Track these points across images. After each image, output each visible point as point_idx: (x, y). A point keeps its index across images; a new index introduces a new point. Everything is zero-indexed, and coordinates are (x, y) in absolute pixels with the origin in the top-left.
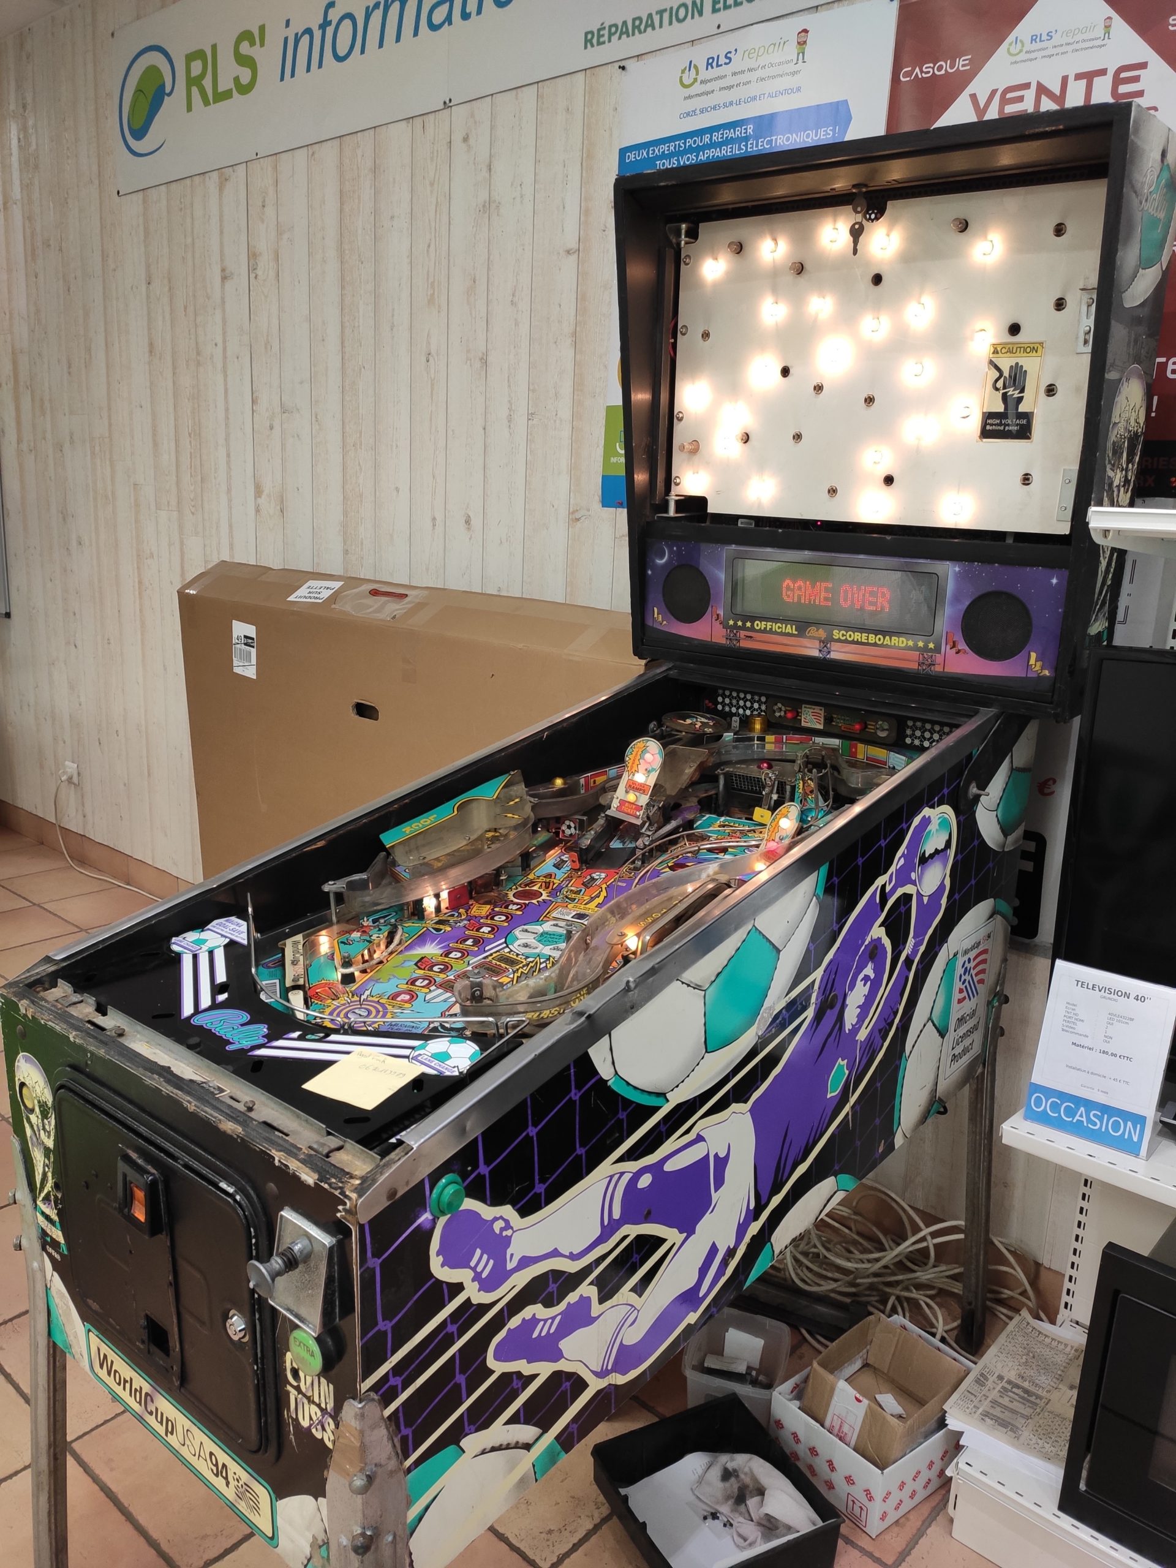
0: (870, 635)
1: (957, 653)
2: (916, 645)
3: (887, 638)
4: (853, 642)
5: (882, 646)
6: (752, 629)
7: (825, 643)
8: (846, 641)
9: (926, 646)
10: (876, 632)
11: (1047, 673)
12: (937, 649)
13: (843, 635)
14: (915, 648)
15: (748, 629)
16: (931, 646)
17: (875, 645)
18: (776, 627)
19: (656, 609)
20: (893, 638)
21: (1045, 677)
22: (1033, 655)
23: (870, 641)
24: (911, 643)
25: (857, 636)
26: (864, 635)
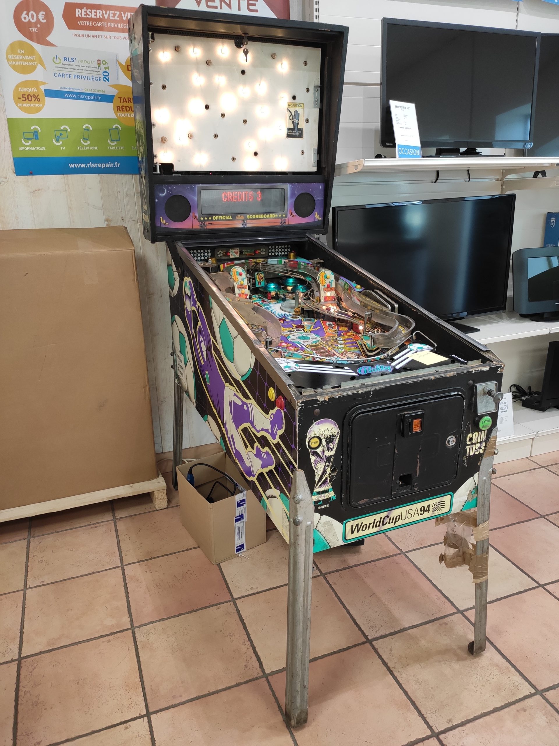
0: (262, 215)
1: (293, 217)
2: (278, 216)
3: (268, 215)
4: (255, 219)
5: (266, 218)
6: (212, 220)
7: (244, 221)
8: (253, 219)
9: (282, 216)
10: (264, 214)
11: (320, 219)
12: (286, 217)
13: (251, 217)
14: (279, 217)
15: (210, 220)
16: (284, 215)
17: (264, 218)
18: (223, 218)
19: (161, 218)
20: (270, 215)
21: (320, 220)
22: (316, 213)
23: (262, 217)
24: (277, 216)
25: (257, 216)
26: (259, 215)
